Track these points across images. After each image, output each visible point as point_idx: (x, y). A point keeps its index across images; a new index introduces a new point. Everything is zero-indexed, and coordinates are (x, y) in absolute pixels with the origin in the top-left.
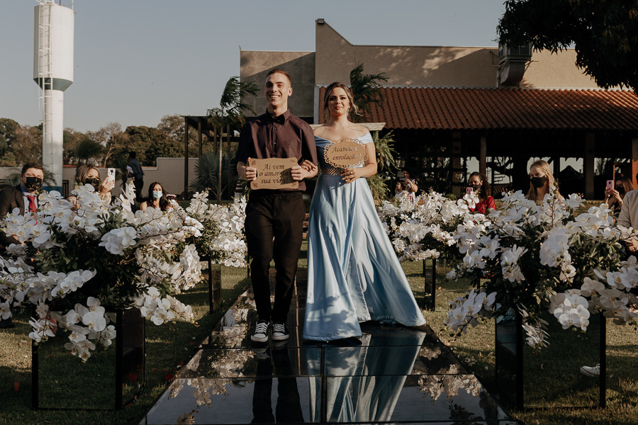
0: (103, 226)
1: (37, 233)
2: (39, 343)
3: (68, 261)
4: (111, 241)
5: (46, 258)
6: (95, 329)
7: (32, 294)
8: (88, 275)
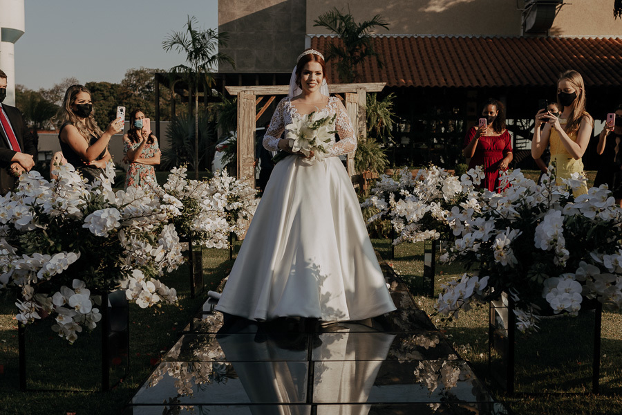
0: (85, 207)
1: (19, 214)
2: (26, 325)
3: (52, 243)
4: (95, 222)
5: (30, 240)
6: (82, 311)
7: (17, 276)
8: (73, 257)
